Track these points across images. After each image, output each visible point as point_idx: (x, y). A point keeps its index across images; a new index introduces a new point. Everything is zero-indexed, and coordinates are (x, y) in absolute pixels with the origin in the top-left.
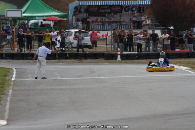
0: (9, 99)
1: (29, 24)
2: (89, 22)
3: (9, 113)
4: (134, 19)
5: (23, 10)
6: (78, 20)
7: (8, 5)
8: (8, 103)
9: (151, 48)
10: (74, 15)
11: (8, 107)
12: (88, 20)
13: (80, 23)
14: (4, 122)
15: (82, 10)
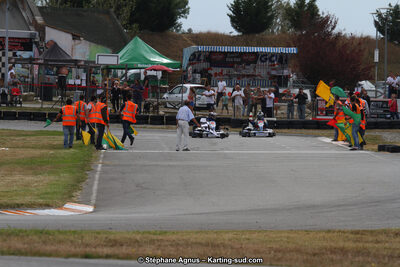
0: (97, 176)
1: (128, 74)
2: (210, 75)
3: (97, 196)
4: (274, 73)
5: (120, 54)
6: (195, 72)
7: (99, 47)
8: (96, 182)
9: (295, 113)
10: (189, 65)
11: (95, 187)
12: (210, 72)
13: (198, 76)
14: (90, 209)
15: (202, 58)
